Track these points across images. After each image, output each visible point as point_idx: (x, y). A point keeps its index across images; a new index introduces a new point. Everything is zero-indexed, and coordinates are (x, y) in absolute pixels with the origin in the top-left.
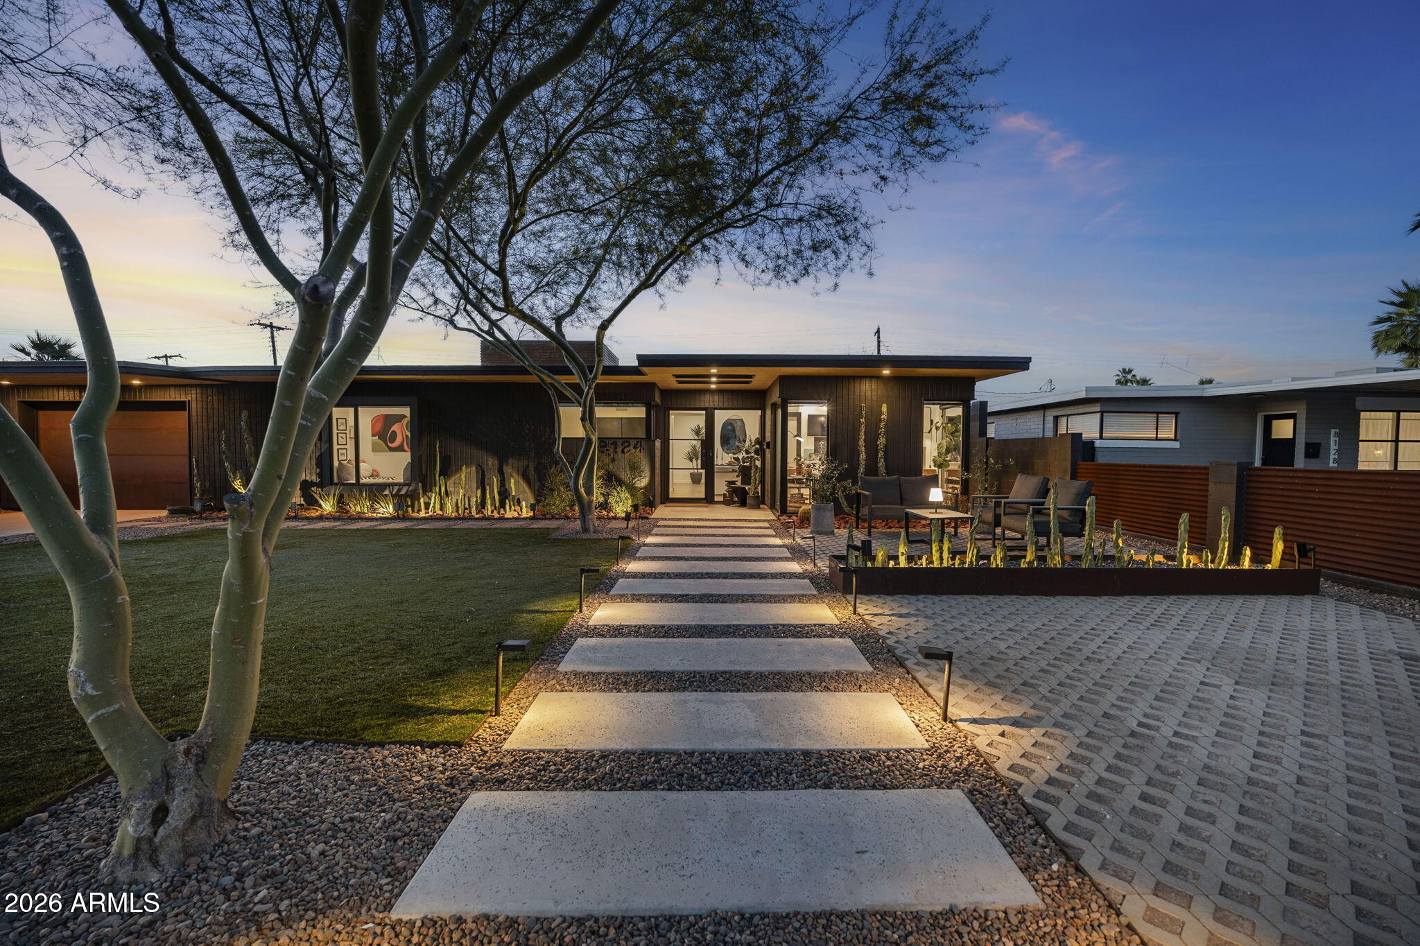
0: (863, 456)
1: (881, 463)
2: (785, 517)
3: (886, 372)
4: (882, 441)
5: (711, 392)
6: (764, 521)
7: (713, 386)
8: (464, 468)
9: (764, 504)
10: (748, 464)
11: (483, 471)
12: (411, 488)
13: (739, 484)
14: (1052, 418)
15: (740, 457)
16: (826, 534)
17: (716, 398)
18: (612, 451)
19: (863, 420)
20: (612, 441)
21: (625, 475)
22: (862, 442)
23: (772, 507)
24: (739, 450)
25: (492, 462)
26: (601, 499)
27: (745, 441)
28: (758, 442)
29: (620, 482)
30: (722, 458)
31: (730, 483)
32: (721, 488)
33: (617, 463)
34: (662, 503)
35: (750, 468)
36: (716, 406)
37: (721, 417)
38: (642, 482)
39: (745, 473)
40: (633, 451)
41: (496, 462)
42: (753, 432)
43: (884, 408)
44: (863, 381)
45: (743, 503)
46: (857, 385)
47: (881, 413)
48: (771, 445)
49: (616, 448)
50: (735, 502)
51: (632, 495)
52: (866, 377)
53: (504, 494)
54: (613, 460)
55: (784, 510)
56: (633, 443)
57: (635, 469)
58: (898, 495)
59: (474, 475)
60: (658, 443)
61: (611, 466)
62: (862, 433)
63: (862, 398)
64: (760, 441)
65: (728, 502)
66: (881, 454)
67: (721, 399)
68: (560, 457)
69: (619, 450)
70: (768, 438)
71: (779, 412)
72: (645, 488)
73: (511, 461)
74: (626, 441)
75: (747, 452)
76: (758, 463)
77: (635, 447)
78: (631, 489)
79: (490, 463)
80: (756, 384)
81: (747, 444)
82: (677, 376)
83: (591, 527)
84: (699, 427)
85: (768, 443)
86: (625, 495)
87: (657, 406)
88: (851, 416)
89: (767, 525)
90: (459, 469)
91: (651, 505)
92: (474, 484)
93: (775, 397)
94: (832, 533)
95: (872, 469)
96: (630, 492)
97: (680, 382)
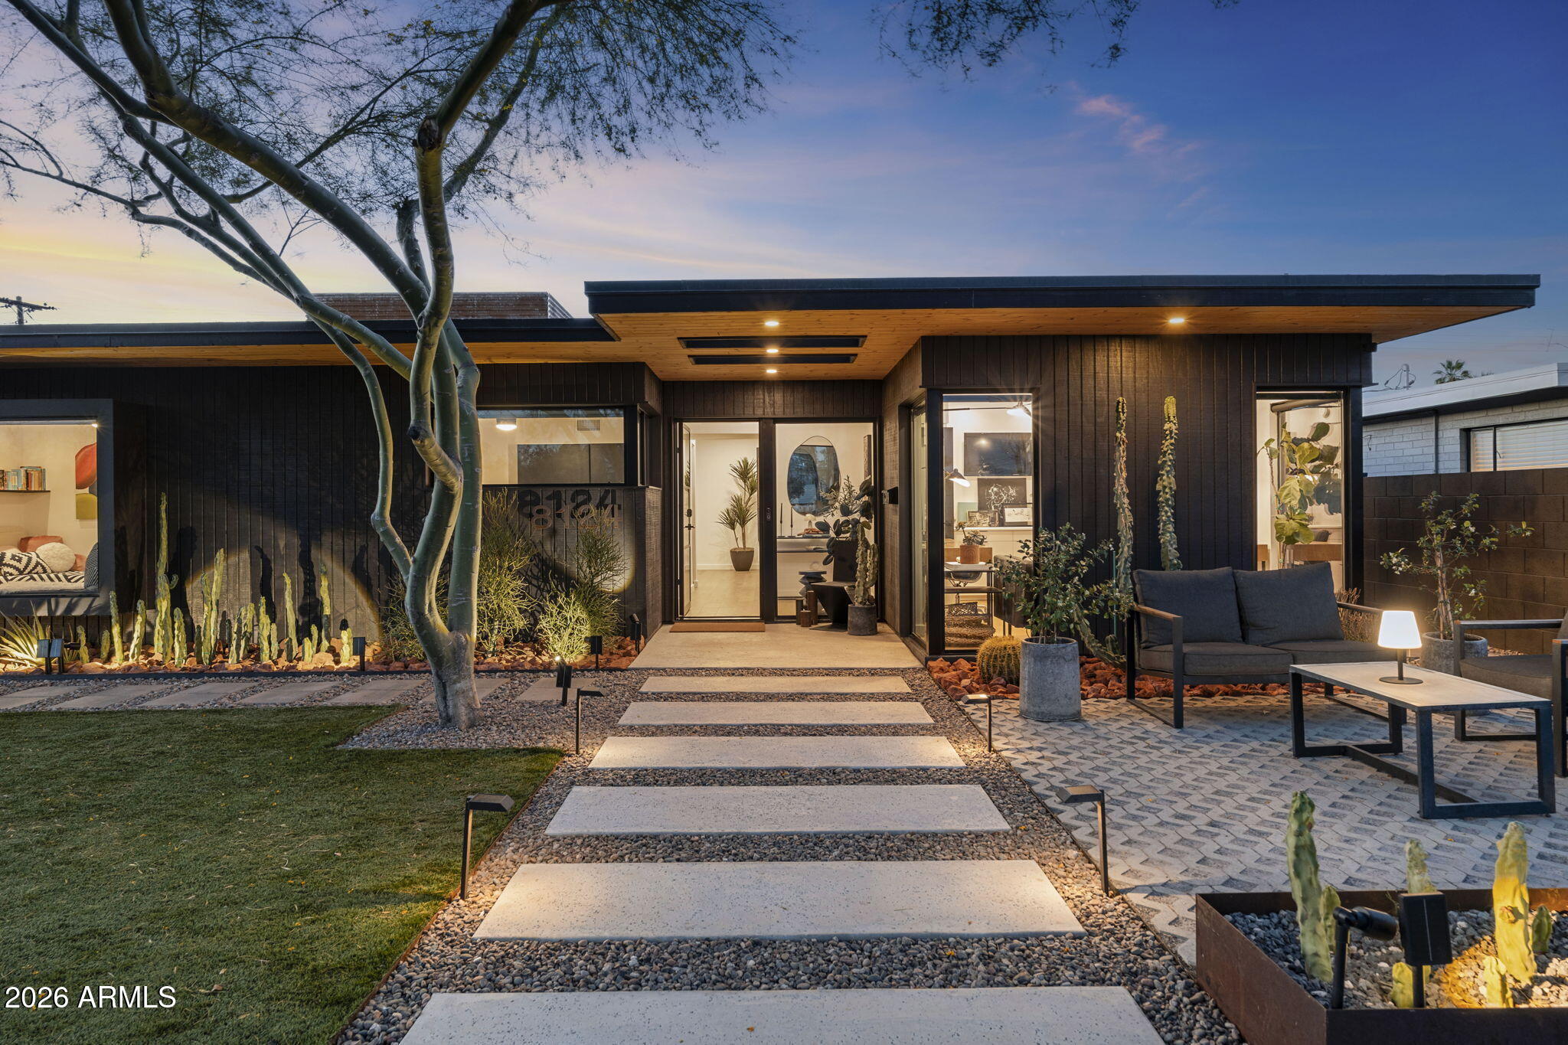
0: (1125, 519)
1: (1168, 537)
2: (939, 663)
3: (1177, 321)
4: (1167, 482)
5: (769, 384)
6: (893, 672)
7: (772, 371)
8: (220, 555)
9: (883, 620)
10: (845, 536)
11: (267, 563)
12: (98, 602)
13: (829, 579)
14: (1456, 434)
15: (831, 521)
16: (1063, 719)
17: (778, 397)
18: (549, 513)
19: (1121, 435)
20: (549, 492)
21: (578, 566)
22: (1121, 486)
23: (906, 632)
24: (823, 506)
25: (284, 541)
26: (520, 623)
27: (837, 488)
28: (866, 489)
29: (568, 582)
30: (792, 523)
31: (811, 578)
32: (790, 584)
33: (560, 538)
34: (665, 622)
35: (852, 545)
36: (779, 414)
37: (790, 438)
38: (618, 581)
39: (843, 555)
40: (594, 512)
41: (296, 541)
42: (854, 471)
43: (1170, 406)
44: (1114, 347)
45: (839, 621)
46: (1101, 358)
47: (1162, 419)
48: (901, 496)
49: (559, 506)
50: (819, 619)
51: (591, 613)
52: (1121, 337)
53: (311, 614)
54: (553, 533)
55: (937, 646)
56: (596, 494)
57: (598, 554)
58: (1234, 616)
59: (245, 570)
60: (653, 496)
61: (548, 547)
62: (1121, 464)
63: (1115, 385)
64: (873, 490)
65: (806, 618)
66: (1166, 514)
67: (789, 399)
68: (387, 532)
69: (566, 510)
70: (892, 477)
71: (921, 422)
72: (623, 595)
73: (326, 539)
74: (581, 491)
75: (846, 511)
76: (870, 535)
77: (601, 505)
78: (591, 597)
79: (282, 544)
80: (868, 361)
81: (842, 494)
82: (690, 342)
83: (463, 710)
84: (746, 462)
85: (894, 493)
86: (576, 611)
87: (652, 416)
88: (1089, 427)
89: (899, 685)
90: (209, 561)
91: (634, 630)
92: (247, 590)
93: (913, 388)
94: (1077, 718)
95: (1147, 554)
96: (586, 605)
97: (699, 360)
